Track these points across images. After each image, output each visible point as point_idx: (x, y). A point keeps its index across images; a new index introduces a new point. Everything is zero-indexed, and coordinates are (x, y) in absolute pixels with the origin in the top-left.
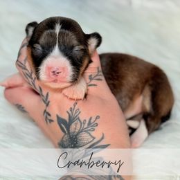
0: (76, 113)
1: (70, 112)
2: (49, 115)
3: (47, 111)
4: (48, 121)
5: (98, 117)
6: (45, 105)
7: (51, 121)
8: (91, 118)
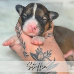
0: (40, 50)
1: (37, 50)
2: (26, 53)
3: (25, 51)
4: (26, 56)
5: (51, 51)
6: (24, 49)
7: (27, 56)
8: (48, 51)
